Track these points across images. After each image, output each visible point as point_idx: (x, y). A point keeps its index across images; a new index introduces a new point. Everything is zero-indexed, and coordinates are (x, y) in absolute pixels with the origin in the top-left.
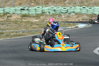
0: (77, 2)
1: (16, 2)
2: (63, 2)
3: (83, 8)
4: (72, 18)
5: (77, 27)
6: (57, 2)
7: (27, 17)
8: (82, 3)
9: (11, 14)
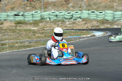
0: (83, 5)
2: (65, 6)
3: (91, 12)
4: (79, 25)
5: (94, 36)
6: (59, 5)
7: (22, 24)
8: (89, 6)
9: (3, 21)
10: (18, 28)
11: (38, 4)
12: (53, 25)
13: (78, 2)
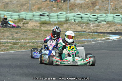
0: (109, 8)
1: (35, 5)
2: (92, 8)
3: (116, 15)
4: (103, 28)
6: (85, 7)
7: (47, 24)
8: (116, 9)
9: (28, 20)
10: (42, 28)
11: (64, 5)
12: (77, 27)
13: (105, 5)
